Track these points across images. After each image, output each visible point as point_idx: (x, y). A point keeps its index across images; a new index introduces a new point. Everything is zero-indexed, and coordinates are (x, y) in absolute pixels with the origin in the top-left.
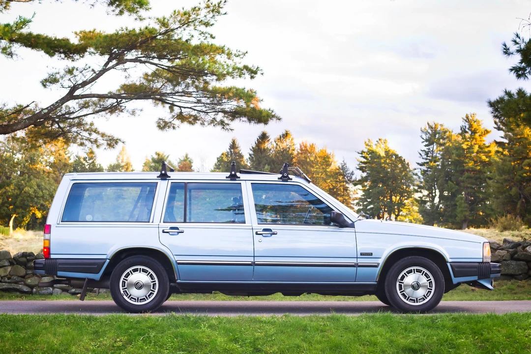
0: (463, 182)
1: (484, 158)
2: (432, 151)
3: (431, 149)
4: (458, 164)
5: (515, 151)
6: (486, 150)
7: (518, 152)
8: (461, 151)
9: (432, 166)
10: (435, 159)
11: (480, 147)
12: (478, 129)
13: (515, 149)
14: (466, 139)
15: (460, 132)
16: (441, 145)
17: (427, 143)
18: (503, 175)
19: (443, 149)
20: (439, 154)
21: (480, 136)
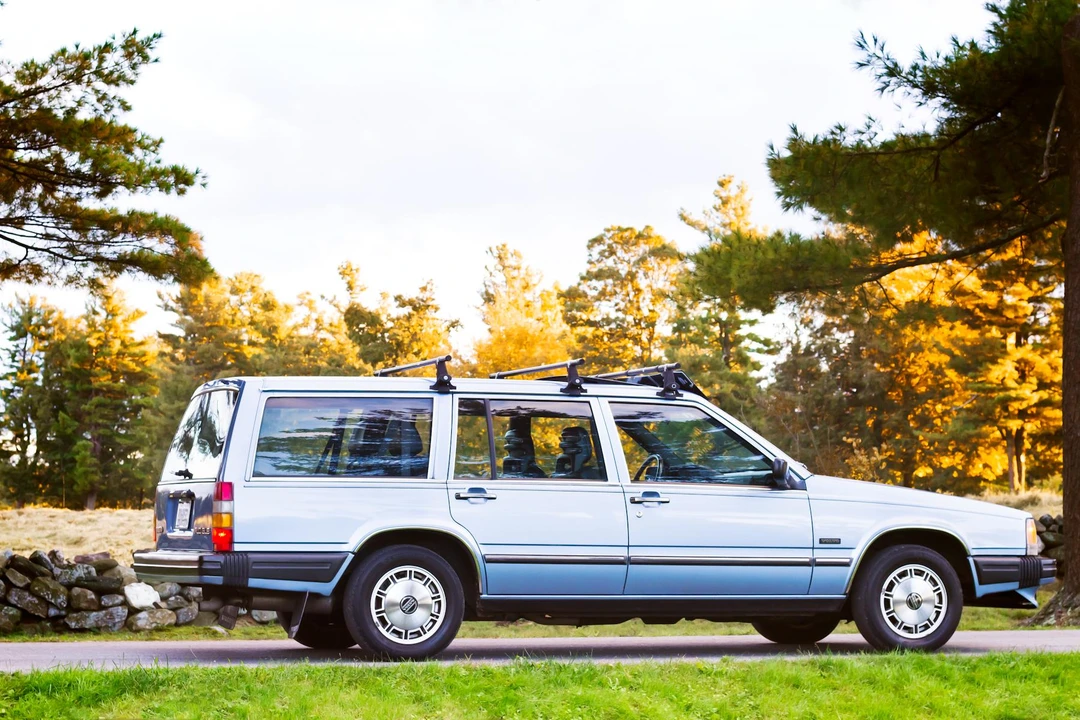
0: (89, 413)
1: (132, 365)
2: (24, 350)
3: (22, 347)
4: (81, 376)
5: (200, 354)
6: (136, 350)
7: (207, 355)
8: (86, 352)
9: (23, 381)
10: (29, 366)
11: (123, 343)
12: (120, 308)
13: (200, 350)
14: (95, 327)
15: (84, 312)
16: (42, 338)
17: (14, 334)
18: (176, 402)
19: (45, 347)
20: (37, 356)
21: (124, 321)
